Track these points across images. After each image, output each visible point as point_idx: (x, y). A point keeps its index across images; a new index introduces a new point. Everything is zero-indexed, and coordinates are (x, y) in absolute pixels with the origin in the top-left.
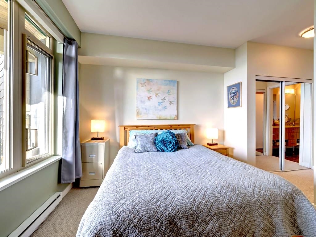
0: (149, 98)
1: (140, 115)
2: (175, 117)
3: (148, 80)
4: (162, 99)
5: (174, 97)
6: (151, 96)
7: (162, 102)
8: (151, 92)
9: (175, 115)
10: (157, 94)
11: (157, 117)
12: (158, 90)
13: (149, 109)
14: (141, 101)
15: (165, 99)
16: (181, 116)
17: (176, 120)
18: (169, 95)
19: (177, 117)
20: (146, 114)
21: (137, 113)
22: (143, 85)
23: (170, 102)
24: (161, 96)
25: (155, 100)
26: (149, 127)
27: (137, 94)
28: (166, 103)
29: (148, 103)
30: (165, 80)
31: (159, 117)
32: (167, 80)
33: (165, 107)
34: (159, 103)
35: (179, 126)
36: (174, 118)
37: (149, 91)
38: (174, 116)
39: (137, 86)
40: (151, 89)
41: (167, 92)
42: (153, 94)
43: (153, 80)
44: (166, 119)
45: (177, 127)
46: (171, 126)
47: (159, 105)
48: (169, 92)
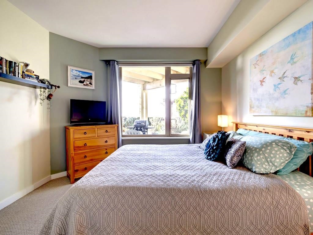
0: (262, 82)
2: (306, 112)
3: (261, 55)
4: (280, 78)
6: (264, 79)
7: (279, 84)
8: (264, 72)
9: (307, 107)
10: (272, 72)
11: (272, 112)
12: (274, 63)
13: (262, 100)
14: (254, 89)
15: (285, 75)
17: (309, 116)
18: (292, 64)
20: (258, 107)
21: (250, 106)
22: (256, 65)
23: (296, 78)
24: (279, 72)
25: (269, 83)
29: (261, 91)
31: (276, 111)
32: (288, 36)
33: (285, 92)
34: (275, 86)
35: (308, 131)
36: (304, 112)
37: (262, 71)
38: (305, 109)
40: (264, 66)
41: (289, 59)
42: (267, 74)
43: (267, 50)
44: (286, 115)
45: (304, 133)
46: (290, 131)
47: (275, 90)
48: (292, 59)
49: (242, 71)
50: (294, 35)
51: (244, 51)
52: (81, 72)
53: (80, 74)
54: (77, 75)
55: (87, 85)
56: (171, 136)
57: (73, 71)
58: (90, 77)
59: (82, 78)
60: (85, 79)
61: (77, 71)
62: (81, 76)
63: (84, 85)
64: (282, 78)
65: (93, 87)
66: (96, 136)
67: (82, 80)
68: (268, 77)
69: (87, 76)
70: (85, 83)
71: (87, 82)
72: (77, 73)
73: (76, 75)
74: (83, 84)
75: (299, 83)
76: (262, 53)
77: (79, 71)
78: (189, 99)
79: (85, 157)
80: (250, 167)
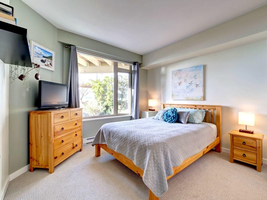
0: (180, 84)
1: (173, 97)
2: (201, 99)
3: (179, 70)
4: (189, 84)
5: (200, 81)
6: (181, 82)
7: (189, 86)
8: (181, 79)
9: (201, 96)
10: (186, 80)
11: (185, 98)
12: (186, 76)
13: (180, 92)
14: (174, 87)
15: (192, 83)
16: (207, 97)
17: (202, 100)
18: (195, 79)
19: (204, 98)
20: (177, 96)
21: (172, 95)
22: (176, 75)
23: (196, 85)
24: (189, 81)
25: (184, 85)
26: (179, 106)
27: (172, 82)
28: (193, 86)
29: (179, 88)
30: (192, 67)
31: (187, 98)
32: (193, 67)
33: (192, 90)
34: (187, 86)
35: (203, 106)
36: (200, 99)
37: (180, 78)
38: (200, 97)
39: (172, 76)
40: (181, 76)
41: (194, 76)
42: (182, 80)
43: (183, 69)
44: (192, 100)
45: (201, 107)
46: (195, 106)
47: (187, 88)
48: (195, 76)
49: (165, 75)
50: (196, 67)
51: (167, 65)
52: (43, 50)
53: (42, 53)
54: (40, 53)
55: (47, 65)
56: (118, 116)
57: (36, 48)
58: (51, 58)
59: (44, 57)
60: (46, 59)
61: (39, 48)
62: (43, 55)
63: (46, 65)
64: (191, 84)
65: (52, 69)
66: (70, 119)
67: (44, 59)
68: (183, 82)
69: (48, 55)
70: (46, 63)
71: (48, 62)
72: (40, 51)
73: (38, 52)
74: (44, 64)
75: (198, 87)
76: (180, 69)
77: (42, 49)
78: (129, 88)
79: (63, 141)
80: (193, 122)
